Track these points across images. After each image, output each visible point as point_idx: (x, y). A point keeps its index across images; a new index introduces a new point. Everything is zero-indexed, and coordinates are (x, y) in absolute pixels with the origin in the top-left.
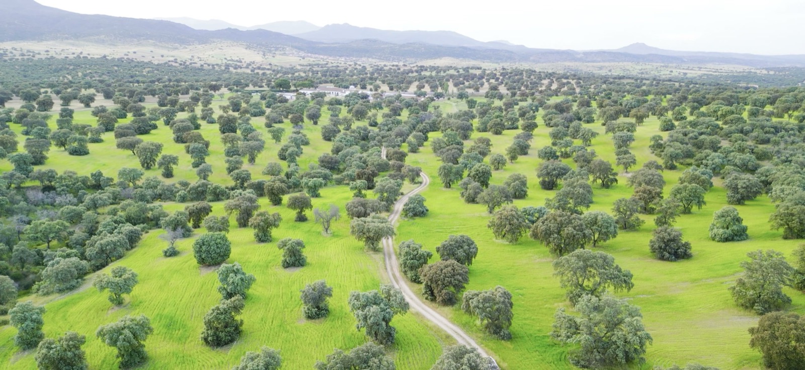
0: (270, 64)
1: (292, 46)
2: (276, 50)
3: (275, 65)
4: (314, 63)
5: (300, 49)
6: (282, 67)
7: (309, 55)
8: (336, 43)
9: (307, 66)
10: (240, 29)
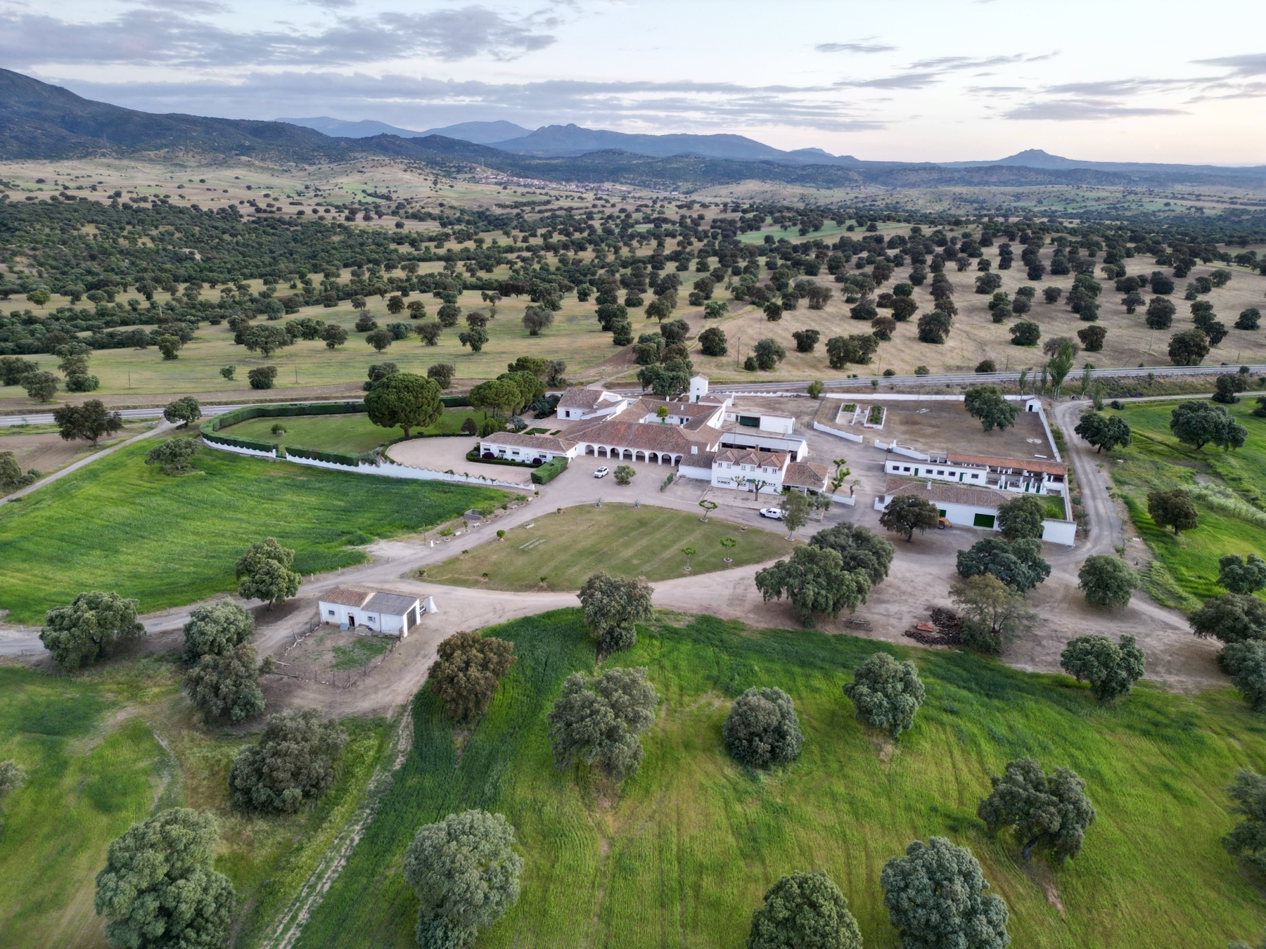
0: (441, 205)
1: (486, 165)
2: (458, 172)
3: (452, 207)
4: (524, 200)
5: (499, 168)
6: (463, 211)
7: (515, 179)
8: (557, 158)
9: (511, 207)
10: (402, 136)
